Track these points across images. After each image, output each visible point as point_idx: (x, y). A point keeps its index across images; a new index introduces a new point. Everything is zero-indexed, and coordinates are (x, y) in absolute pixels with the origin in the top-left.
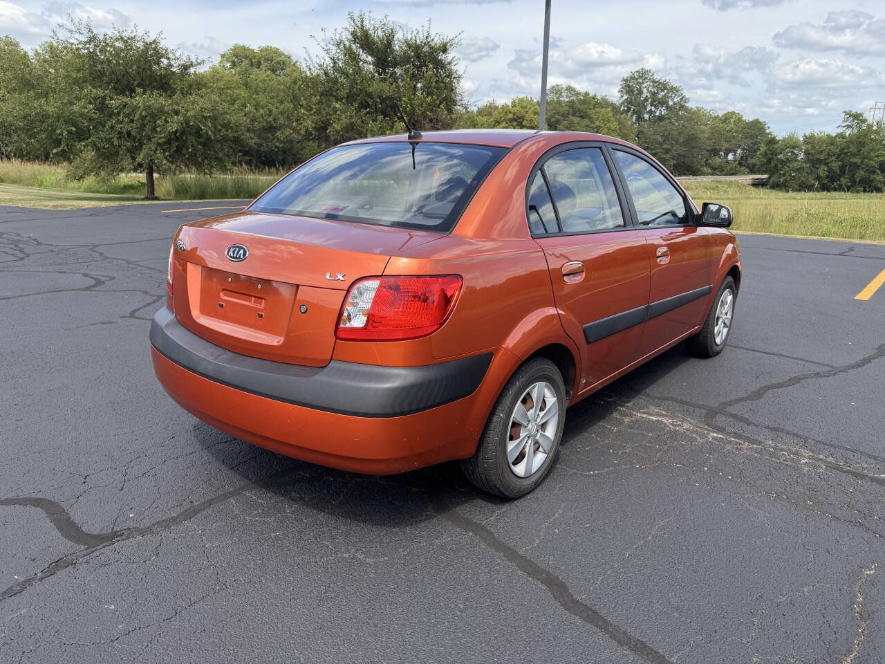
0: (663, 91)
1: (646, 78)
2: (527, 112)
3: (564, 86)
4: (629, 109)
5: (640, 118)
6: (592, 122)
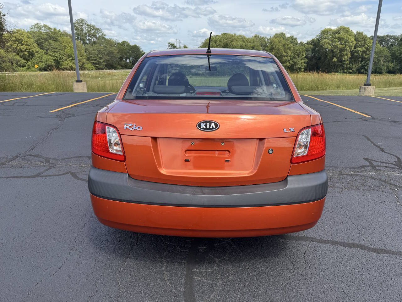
0: (93, 30)
1: (83, 23)
3: (42, 24)
4: (78, 38)
5: (84, 43)
6: (61, 43)
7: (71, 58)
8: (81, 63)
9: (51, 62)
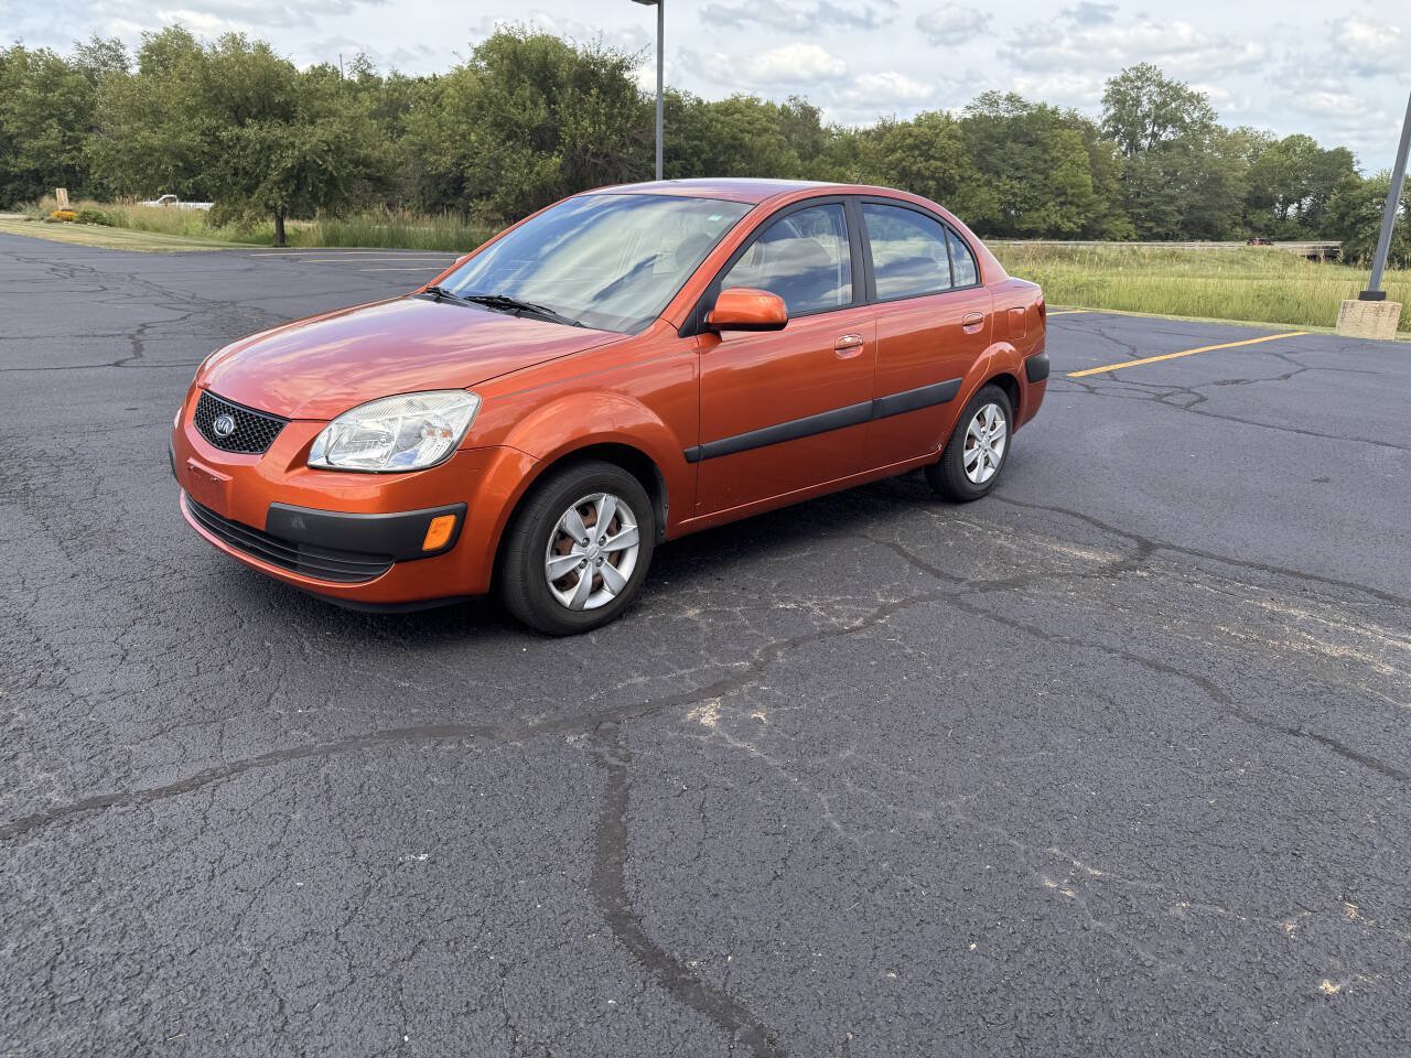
0: (1175, 100)
1: (1148, 80)
2: (937, 135)
4: (1117, 132)
5: (1133, 146)
6: (1045, 151)
7: (1062, 199)
8: (1089, 215)
9: (992, 209)
